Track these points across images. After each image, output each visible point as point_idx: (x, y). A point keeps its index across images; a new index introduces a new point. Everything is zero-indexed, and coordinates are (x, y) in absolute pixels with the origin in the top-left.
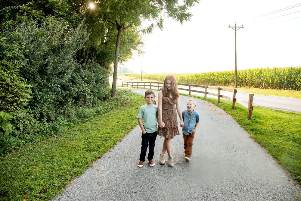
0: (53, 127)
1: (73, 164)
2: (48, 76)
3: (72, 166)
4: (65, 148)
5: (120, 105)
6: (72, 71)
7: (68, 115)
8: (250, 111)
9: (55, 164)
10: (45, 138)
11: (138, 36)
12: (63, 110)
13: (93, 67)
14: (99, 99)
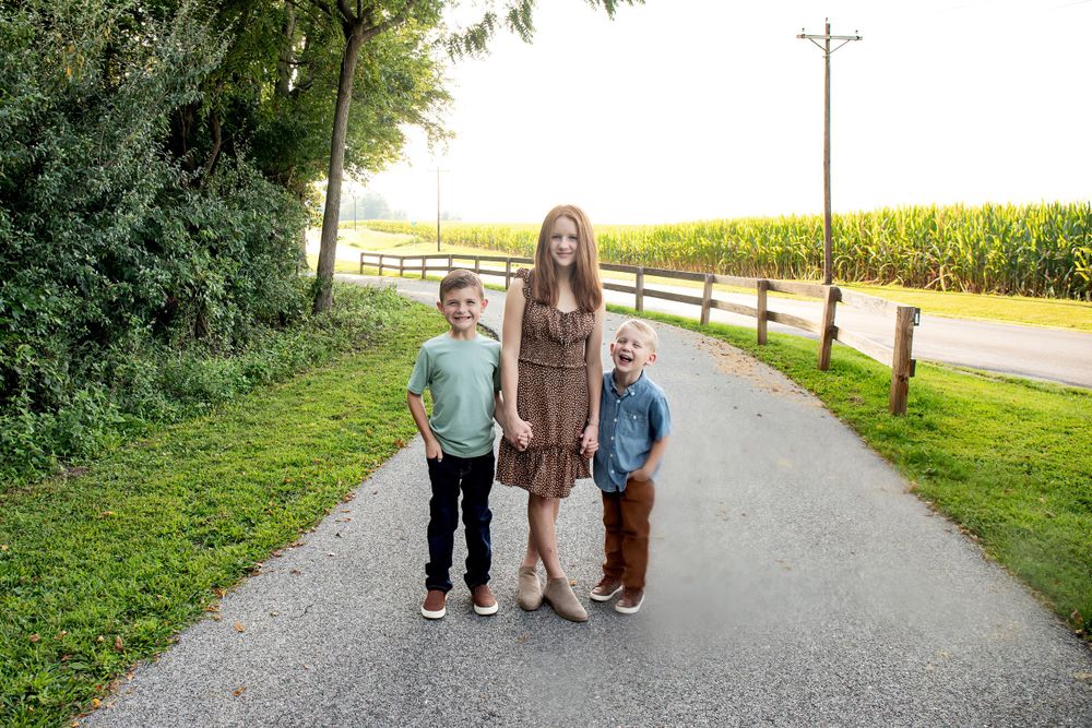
0: (55, 432)
1: (128, 599)
2: (45, 216)
3: (125, 607)
4: (100, 526)
5: (349, 345)
6: (149, 198)
7: (128, 385)
8: (902, 379)
9: (49, 597)
10: (17, 480)
11: (427, 67)
12: (104, 363)
13: (238, 187)
14: (260, 318)
